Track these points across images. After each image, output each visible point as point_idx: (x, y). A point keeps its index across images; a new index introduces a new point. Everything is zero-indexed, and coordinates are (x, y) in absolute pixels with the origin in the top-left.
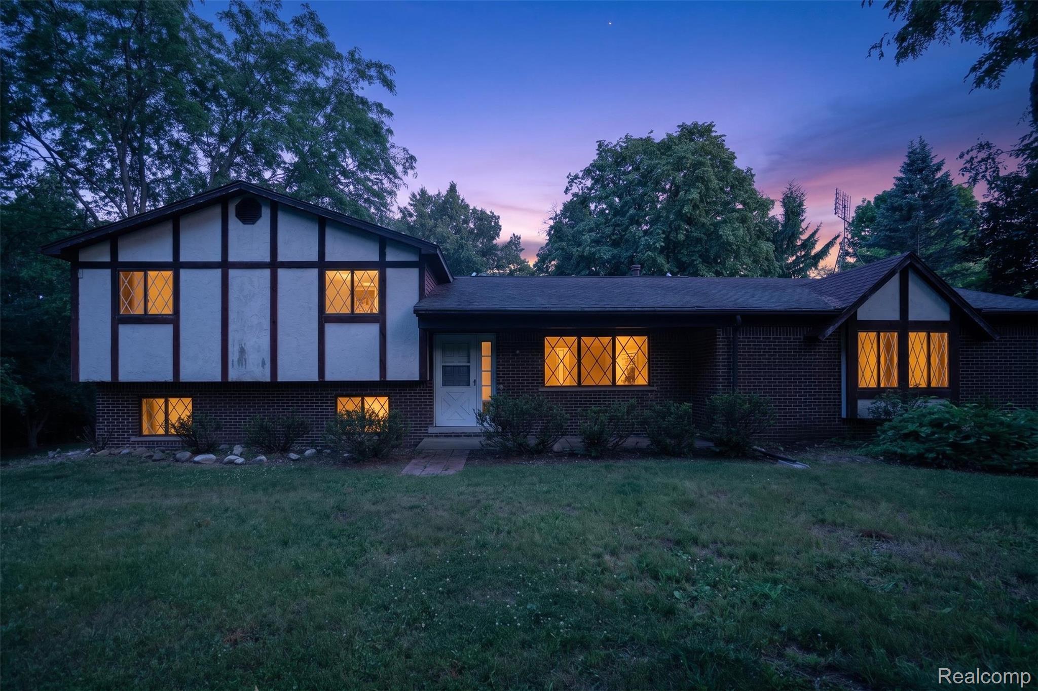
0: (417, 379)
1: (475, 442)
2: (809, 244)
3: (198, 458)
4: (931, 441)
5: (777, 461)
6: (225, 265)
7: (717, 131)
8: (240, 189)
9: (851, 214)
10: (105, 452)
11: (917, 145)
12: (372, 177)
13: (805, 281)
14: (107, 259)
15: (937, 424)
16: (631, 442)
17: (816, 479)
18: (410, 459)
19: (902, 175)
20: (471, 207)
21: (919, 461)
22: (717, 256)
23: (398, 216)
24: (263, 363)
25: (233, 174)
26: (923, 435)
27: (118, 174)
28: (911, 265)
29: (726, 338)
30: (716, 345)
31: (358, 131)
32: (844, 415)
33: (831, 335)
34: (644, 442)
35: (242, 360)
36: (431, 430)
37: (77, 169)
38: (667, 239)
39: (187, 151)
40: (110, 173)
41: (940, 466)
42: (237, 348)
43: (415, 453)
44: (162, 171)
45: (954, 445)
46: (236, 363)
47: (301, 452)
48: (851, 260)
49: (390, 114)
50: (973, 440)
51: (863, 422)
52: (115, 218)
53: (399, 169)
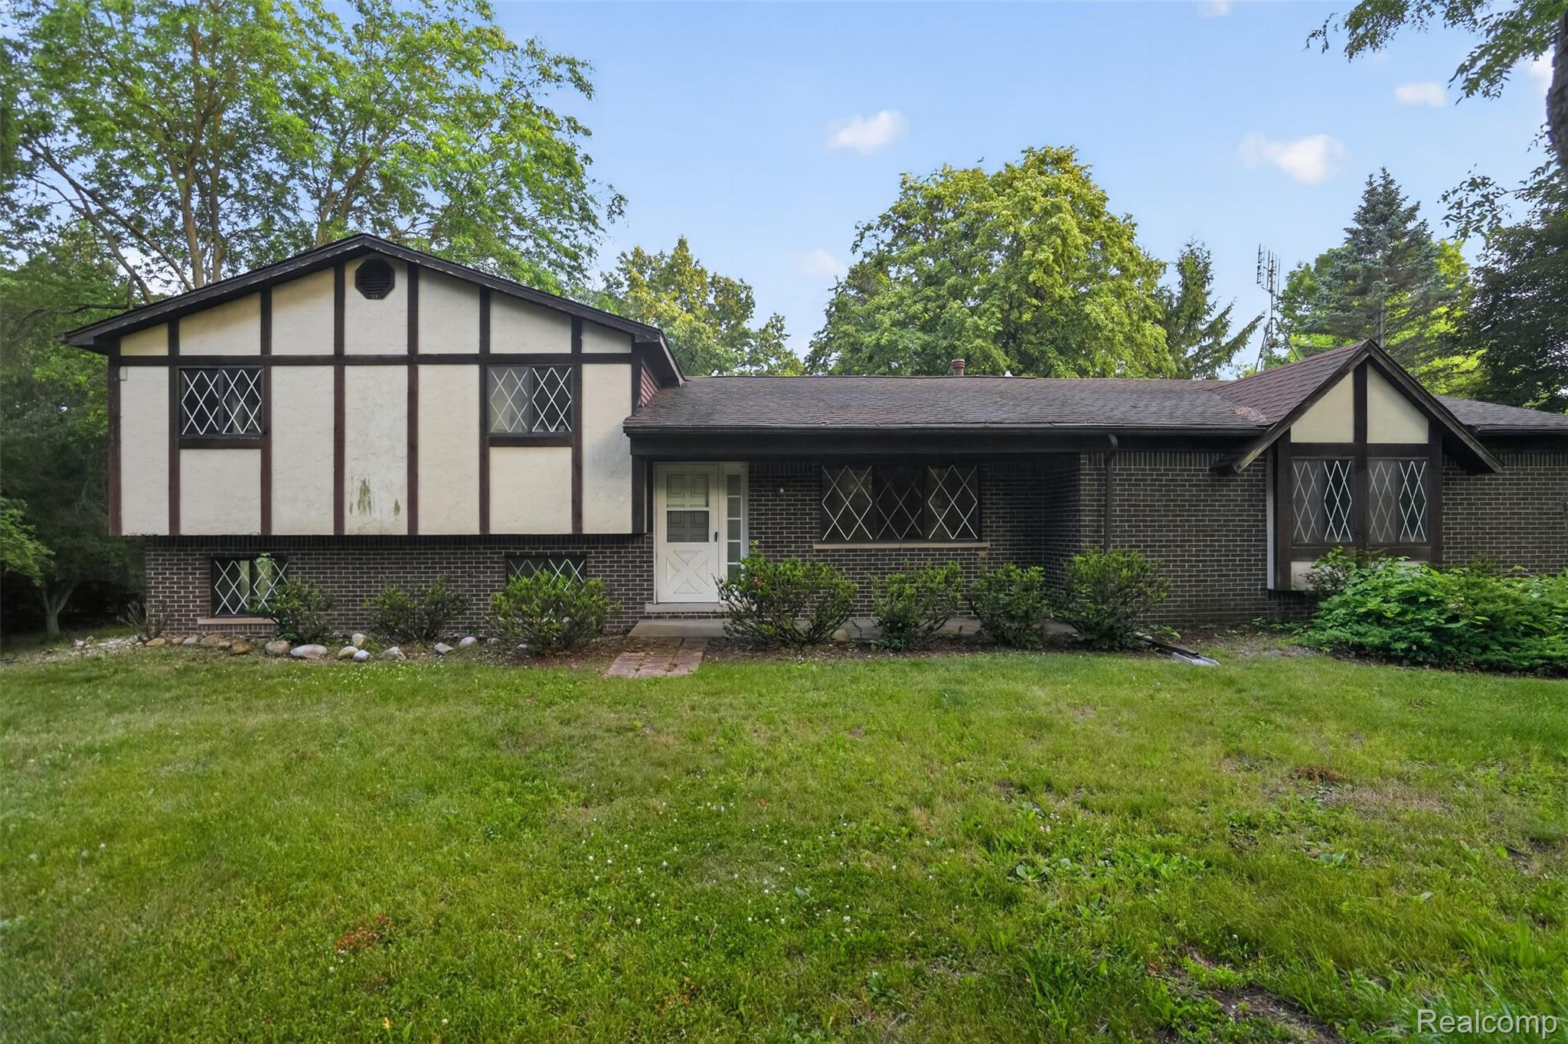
0: (630, 531)
1: (715, 626)
2: (1218, 328)
3: (301, 650)
4: (1403, 623)
5: (1171, 654)
6: (339, 360)
7: (1081, 159)
8: (363, 246)
9: (1282, 285)
10: (159, 641)
11: (1379, 181)
12: (561, 228)
13: (1211, 385)
14: (163, 351)
15: (1410, 599)
16: (952, 626)
17: (1230, 682)
18: (618, 652)
19: (1356, 226)
20: (710, 274)
21: (1384, 654)
22: (1081, 345)
23: (600, 285)
24: (397, 508)
25: (352, 224)
26: (1389, 615)
27: (179, 222)
28: (1370, 359)
29: (1095, 470)
30: (1079, 480)
31: (539, 158)
32: (1270, 585)
33: (1250, 465)
34: (972, 627)
35: (365, 503)
36: (649, 608)
37: (118, 217)
38: (1005, 320)
39: (283, 190)
40: (169, 222)
41: (1415, 663)
42: (358, 484)
43: (627, 643)
44: (245, 218)
45: (1436, 631)
46: (355, 506)
47: (454, 641)
48: (1281, 352)
49: (587, 133)
50: (1463, 622)
51: (1300, 595)
52: (175, 290)
53: (602, 215)
